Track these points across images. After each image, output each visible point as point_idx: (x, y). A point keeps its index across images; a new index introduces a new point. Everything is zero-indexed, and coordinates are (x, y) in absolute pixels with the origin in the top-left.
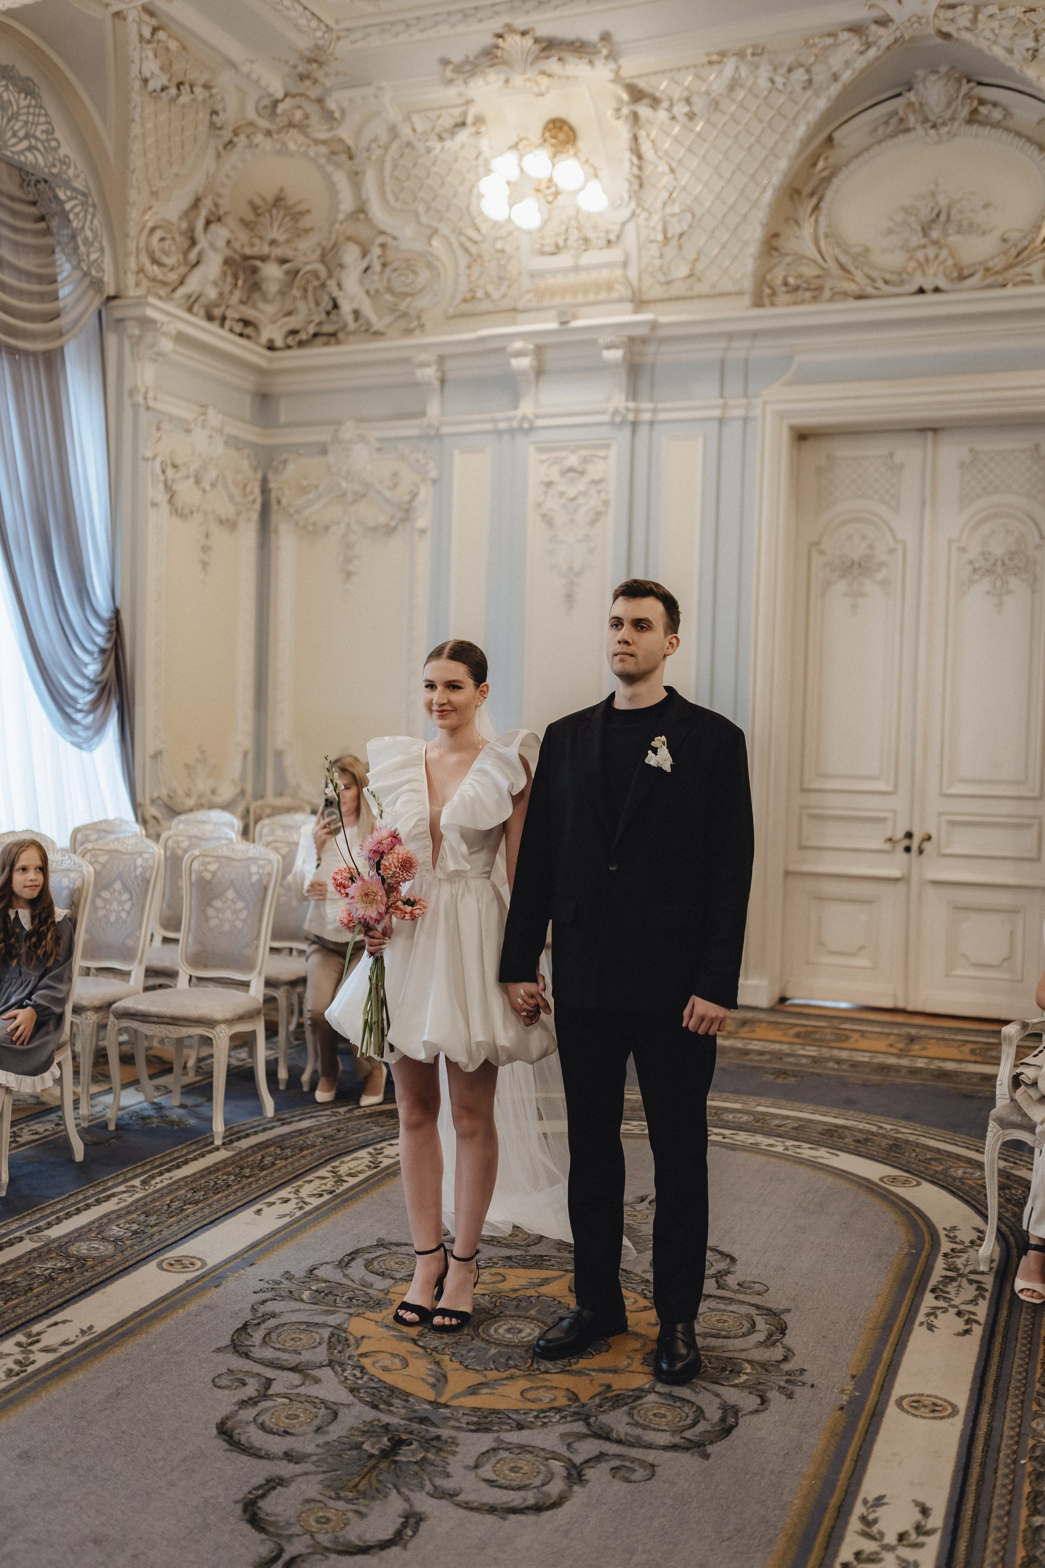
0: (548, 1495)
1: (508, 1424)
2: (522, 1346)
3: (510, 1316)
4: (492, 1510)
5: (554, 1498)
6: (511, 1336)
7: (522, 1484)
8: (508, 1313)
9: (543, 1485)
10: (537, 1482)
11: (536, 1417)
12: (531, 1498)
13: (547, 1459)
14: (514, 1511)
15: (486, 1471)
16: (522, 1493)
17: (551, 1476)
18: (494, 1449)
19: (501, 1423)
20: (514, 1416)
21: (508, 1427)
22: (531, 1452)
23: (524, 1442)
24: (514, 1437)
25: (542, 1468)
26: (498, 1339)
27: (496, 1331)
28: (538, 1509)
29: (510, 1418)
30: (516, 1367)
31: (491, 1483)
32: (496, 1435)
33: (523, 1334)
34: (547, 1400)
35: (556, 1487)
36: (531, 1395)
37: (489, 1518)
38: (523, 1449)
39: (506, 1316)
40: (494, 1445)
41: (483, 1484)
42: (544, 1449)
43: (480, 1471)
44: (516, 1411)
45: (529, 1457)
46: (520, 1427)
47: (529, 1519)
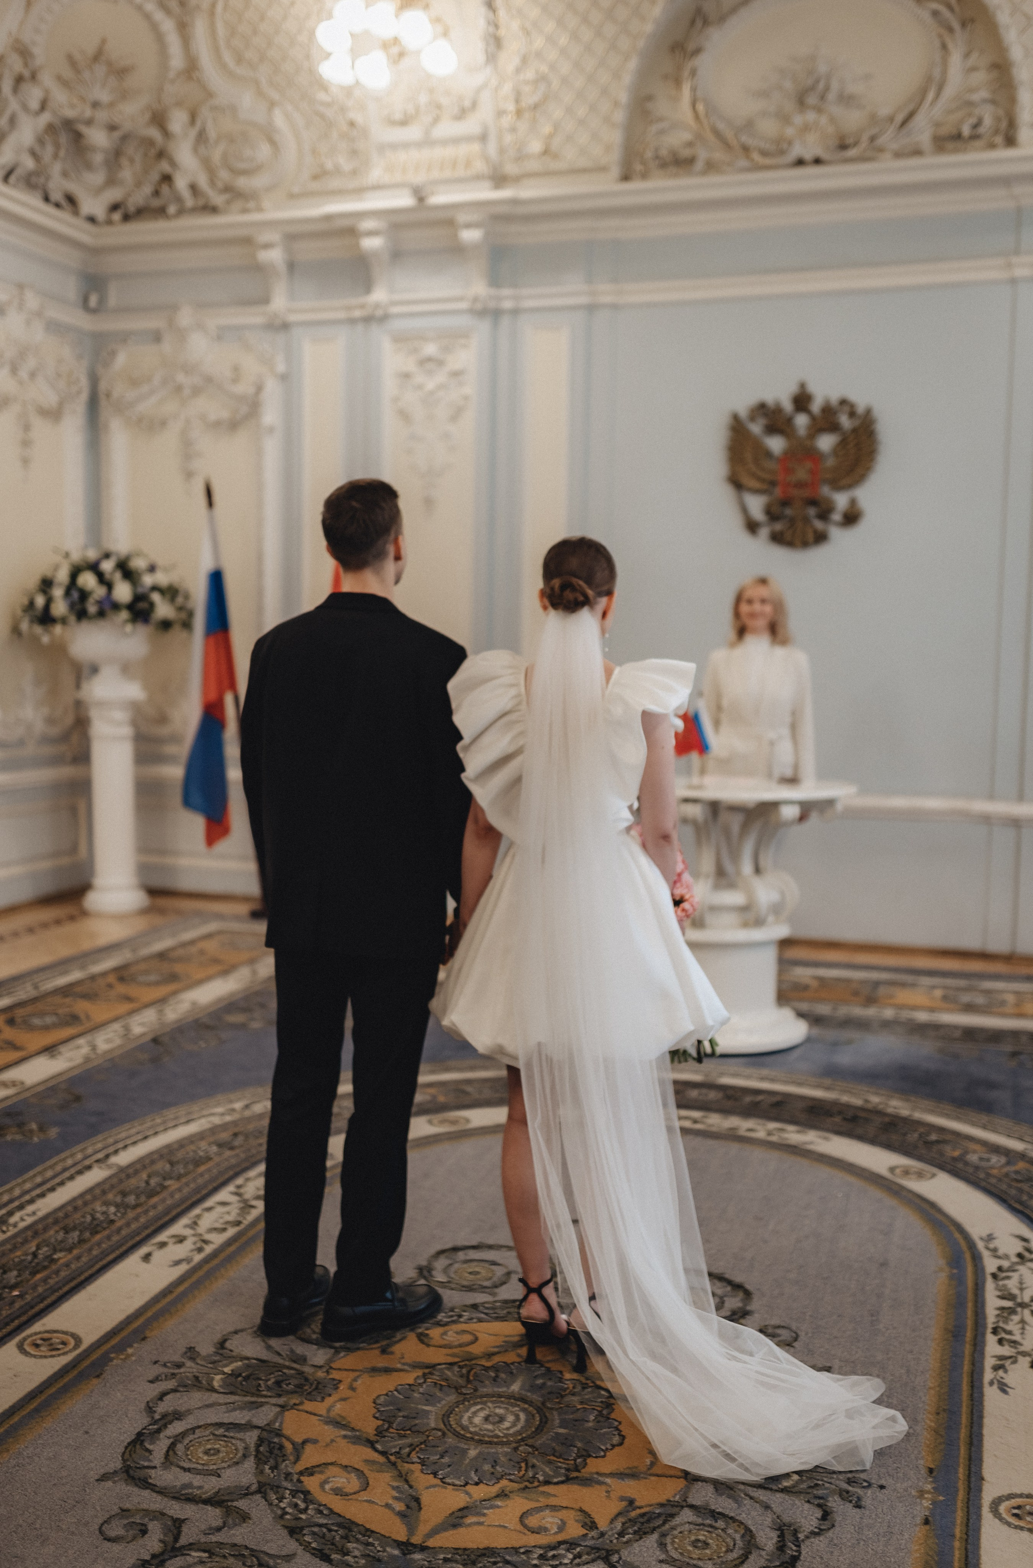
0: (447, 1257)
1: (487, 1308)
2: (482, 1397)
3: (502, 1444)
4: (490, 1247)
5: (442, 1257)
6: (498, 1411)
7: (469, 1264)
8: (507, 1449)
9: (451, 1265)
10: (456, 1266)
11: (460, 1316)
12: (461, 1255)
13: (449, 1282)
14: (474, 1247)
15: (499, 1272)
16: (468, 1258)
17: (445, 1270)
18: (496, 1287)
19: (493, 1308)
20: (483, 1316)
21: (486, 1305)
22: (463, 1286)
23: (470, 1294)
24: (480, 1298)
25: (453, 1276)
26: (513, 1405)
27: (518, 1418)
28: (456, 1249)
29: (486, 1314)
30: (487, 1369)
31: (494, 1263)
32: (496, 1299)
33: (482, 1414)
34: (450, 1333)
35: (440, 1264)
36: (467, 1338)
37: (491, 1242)
38: (470, 1289)
39: (508, 1443)
40: (496, 1290)
41: (501, 1262)
42: (452, 1289)
43: (504, 1271)
44: (480, 1320)
45: (465, 1283)
46: (475, 1307)
47: (460, 1243)
